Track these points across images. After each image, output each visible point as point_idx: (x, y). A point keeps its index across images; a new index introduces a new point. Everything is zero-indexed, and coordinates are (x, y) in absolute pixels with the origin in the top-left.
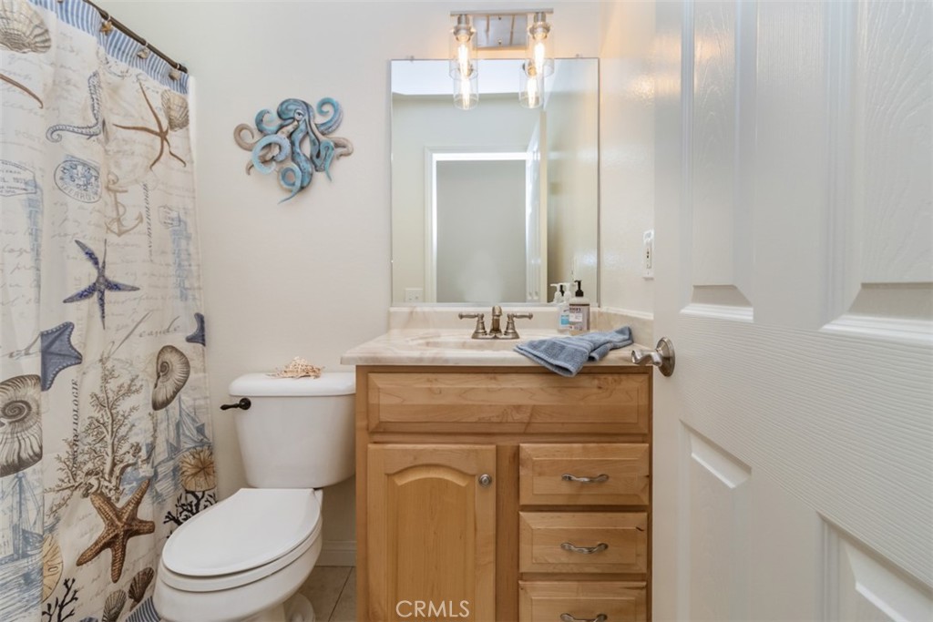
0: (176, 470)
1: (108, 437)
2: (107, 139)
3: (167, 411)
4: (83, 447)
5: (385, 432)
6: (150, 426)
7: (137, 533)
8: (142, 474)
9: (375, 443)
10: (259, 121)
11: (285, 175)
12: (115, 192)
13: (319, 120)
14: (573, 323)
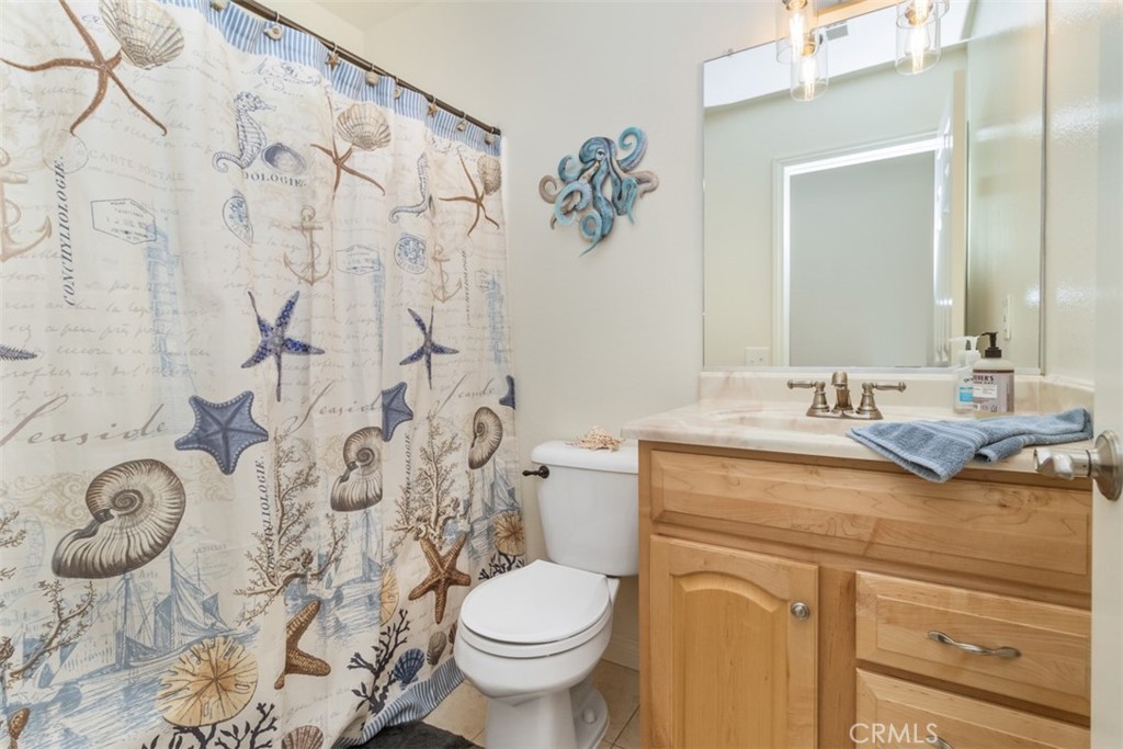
0: (490, 529)
1: (434, 489)
2: (434, 213)
3: (483, 471)
4: (413, 495)
5: (671, 524)
6: (466, 483)
7: (456, 583)
8: (460, 528)
9: (660, 534)
10: (562, 170)
11: (586, 225)
12: (441, 261)
13: (622, 155)
14: (980, 400)
